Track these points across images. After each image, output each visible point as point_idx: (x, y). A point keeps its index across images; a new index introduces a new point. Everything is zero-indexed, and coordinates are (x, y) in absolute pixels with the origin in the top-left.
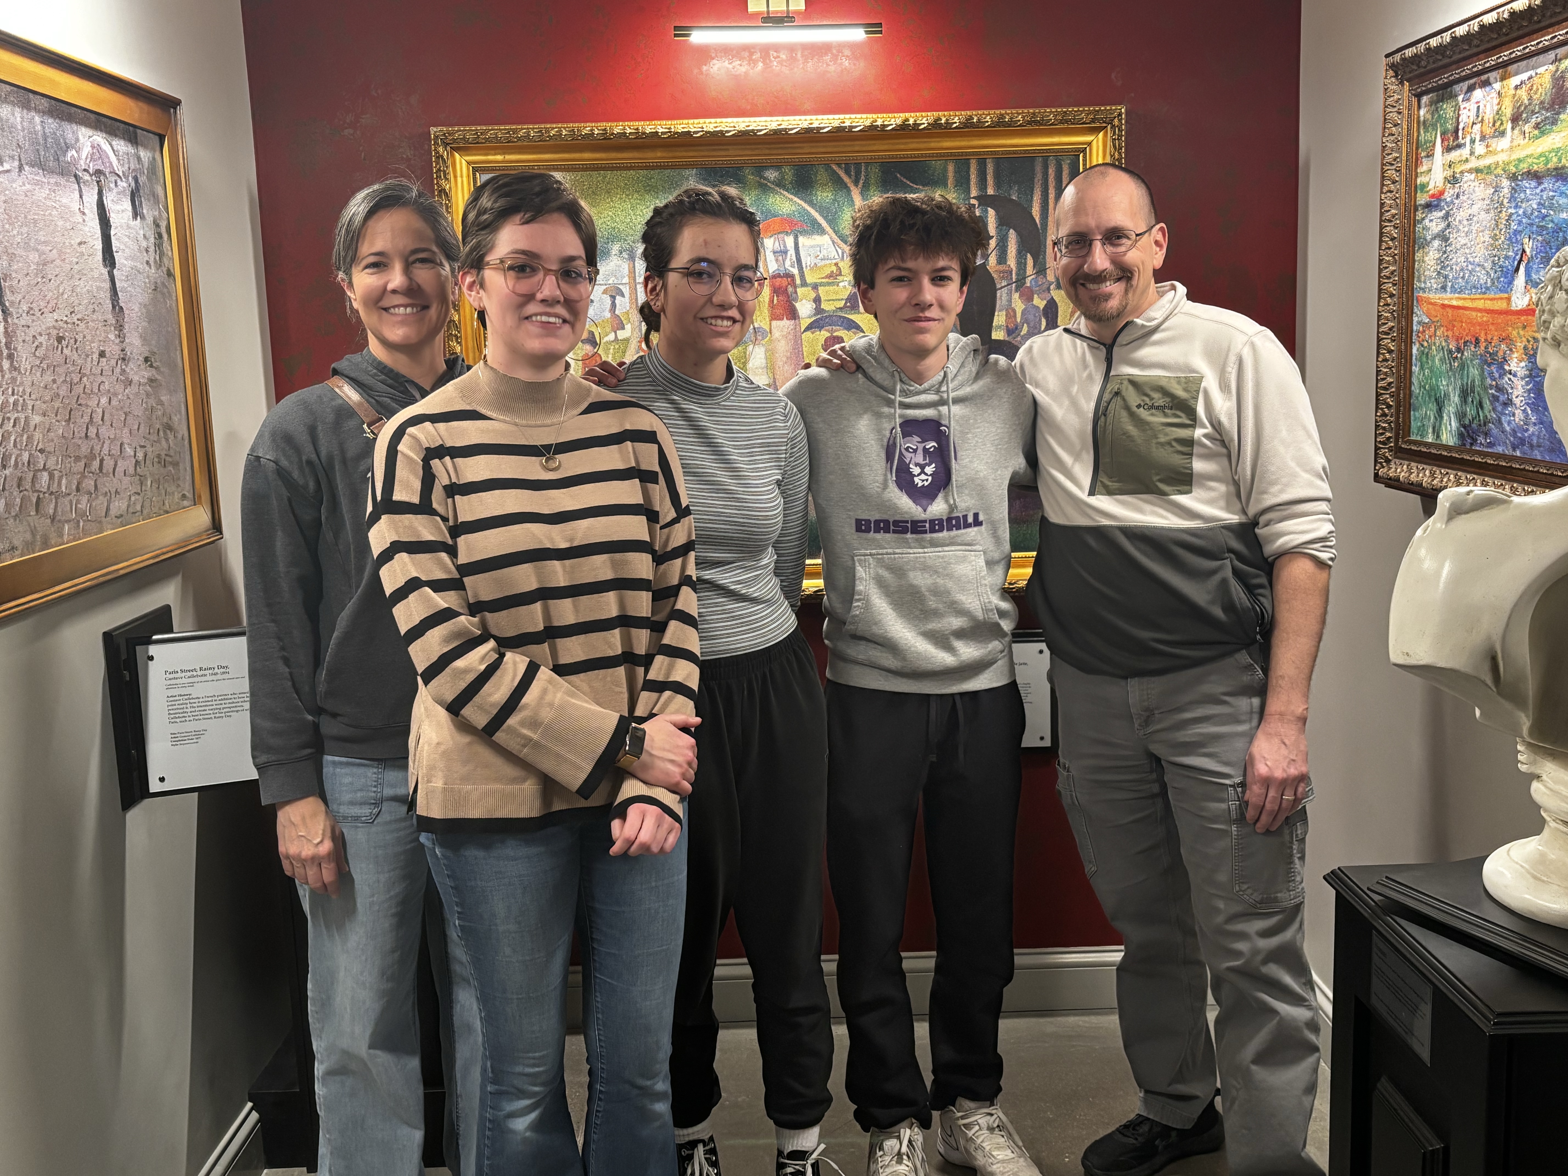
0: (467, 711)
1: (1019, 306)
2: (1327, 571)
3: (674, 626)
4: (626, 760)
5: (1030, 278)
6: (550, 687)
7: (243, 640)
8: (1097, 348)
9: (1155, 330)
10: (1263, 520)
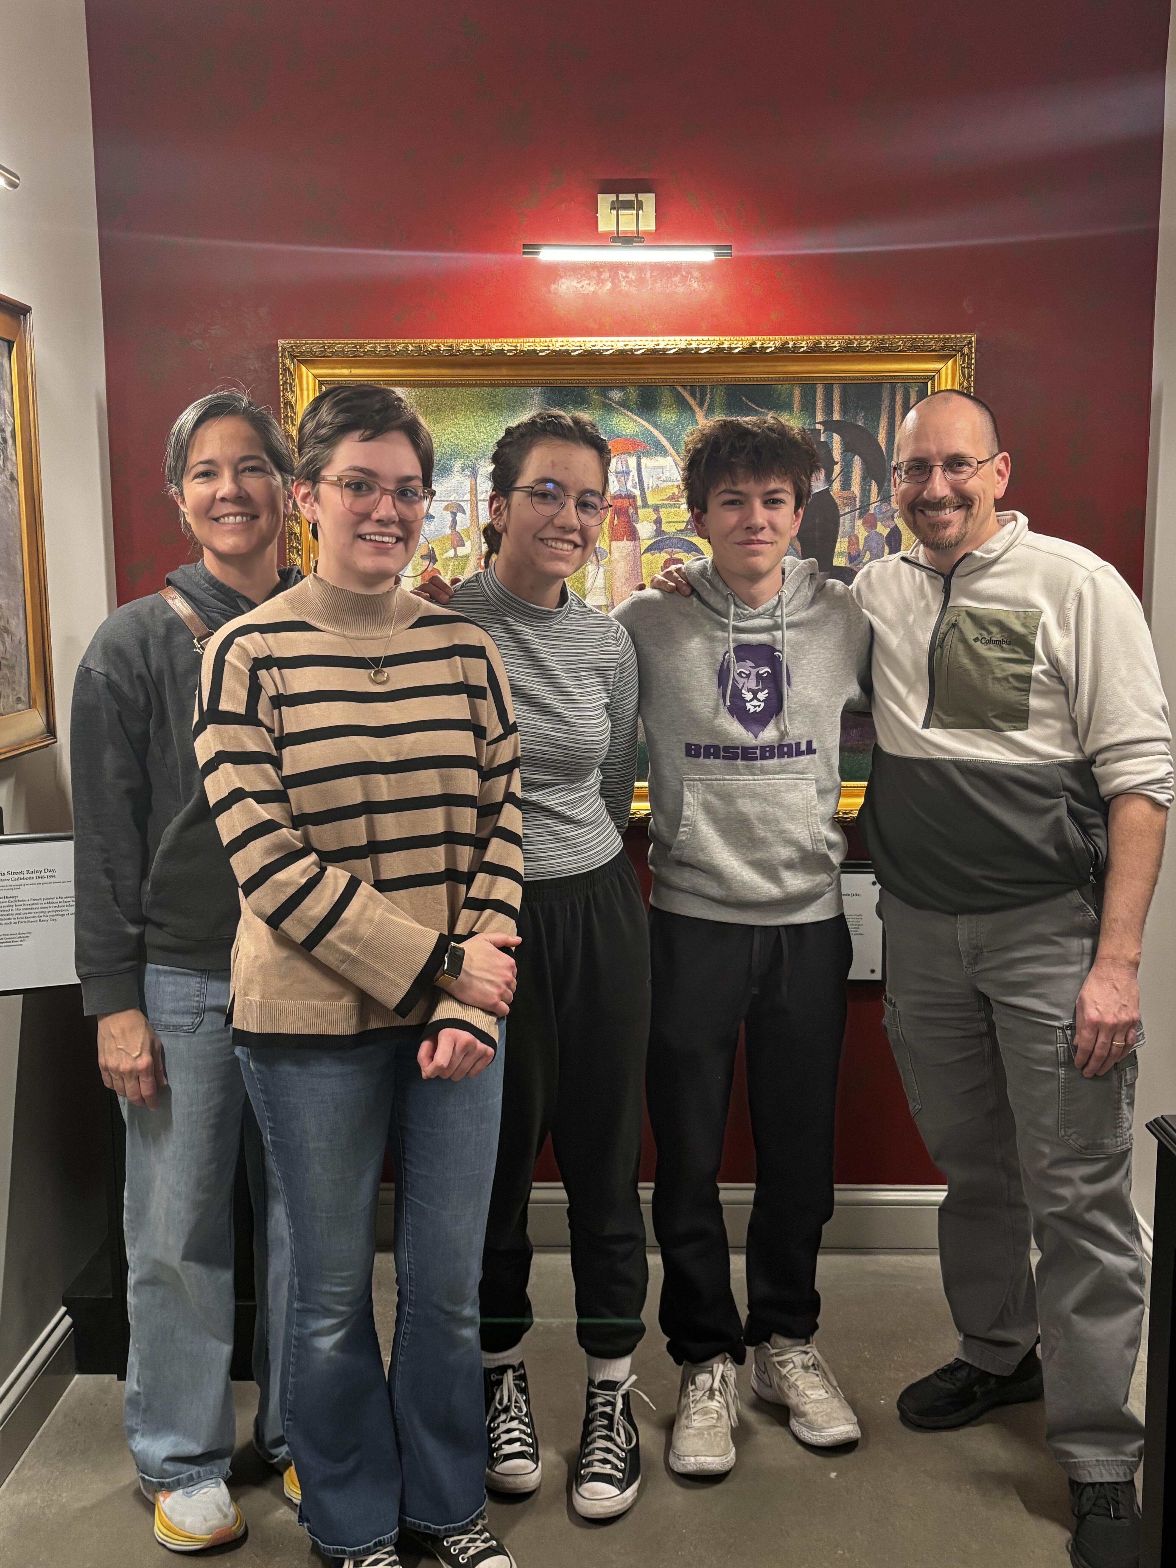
0: (287, 925)
1: (861, 532)
2: (1164, 813)
3: (496, 843)
4: (444, 980)
5: (874, 505)
6: (370, 903)
7: (71, 844)
8: (935, 578)
9: (994, 562)
10: (1100, 758)
